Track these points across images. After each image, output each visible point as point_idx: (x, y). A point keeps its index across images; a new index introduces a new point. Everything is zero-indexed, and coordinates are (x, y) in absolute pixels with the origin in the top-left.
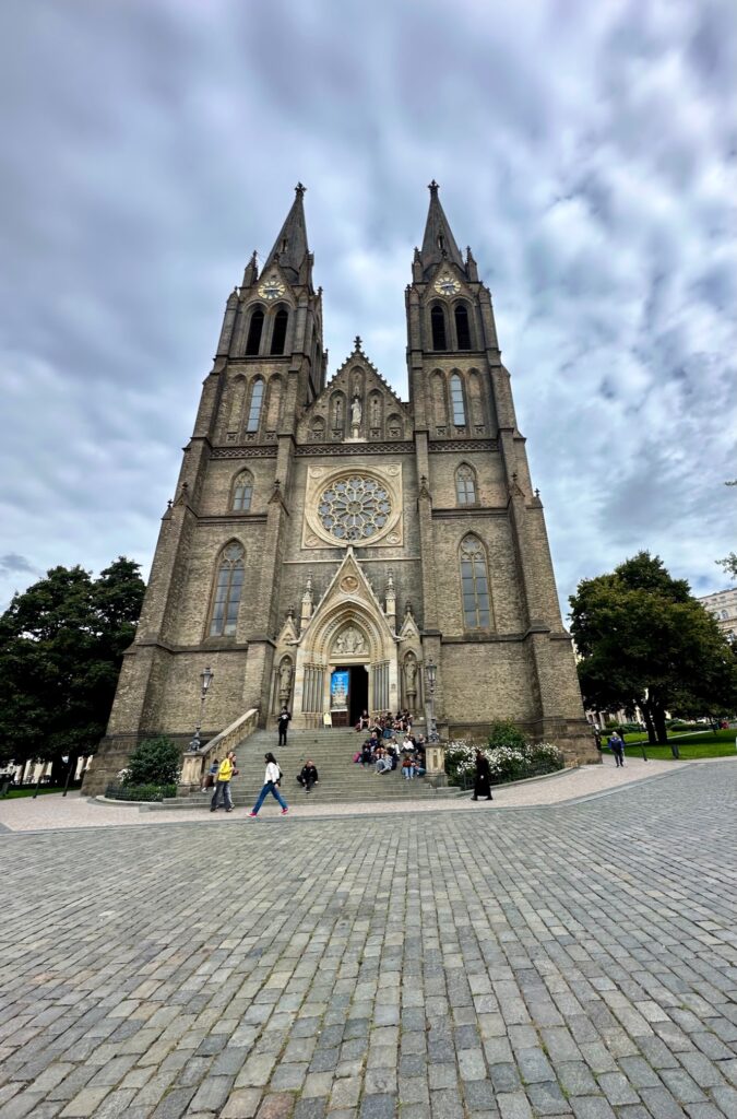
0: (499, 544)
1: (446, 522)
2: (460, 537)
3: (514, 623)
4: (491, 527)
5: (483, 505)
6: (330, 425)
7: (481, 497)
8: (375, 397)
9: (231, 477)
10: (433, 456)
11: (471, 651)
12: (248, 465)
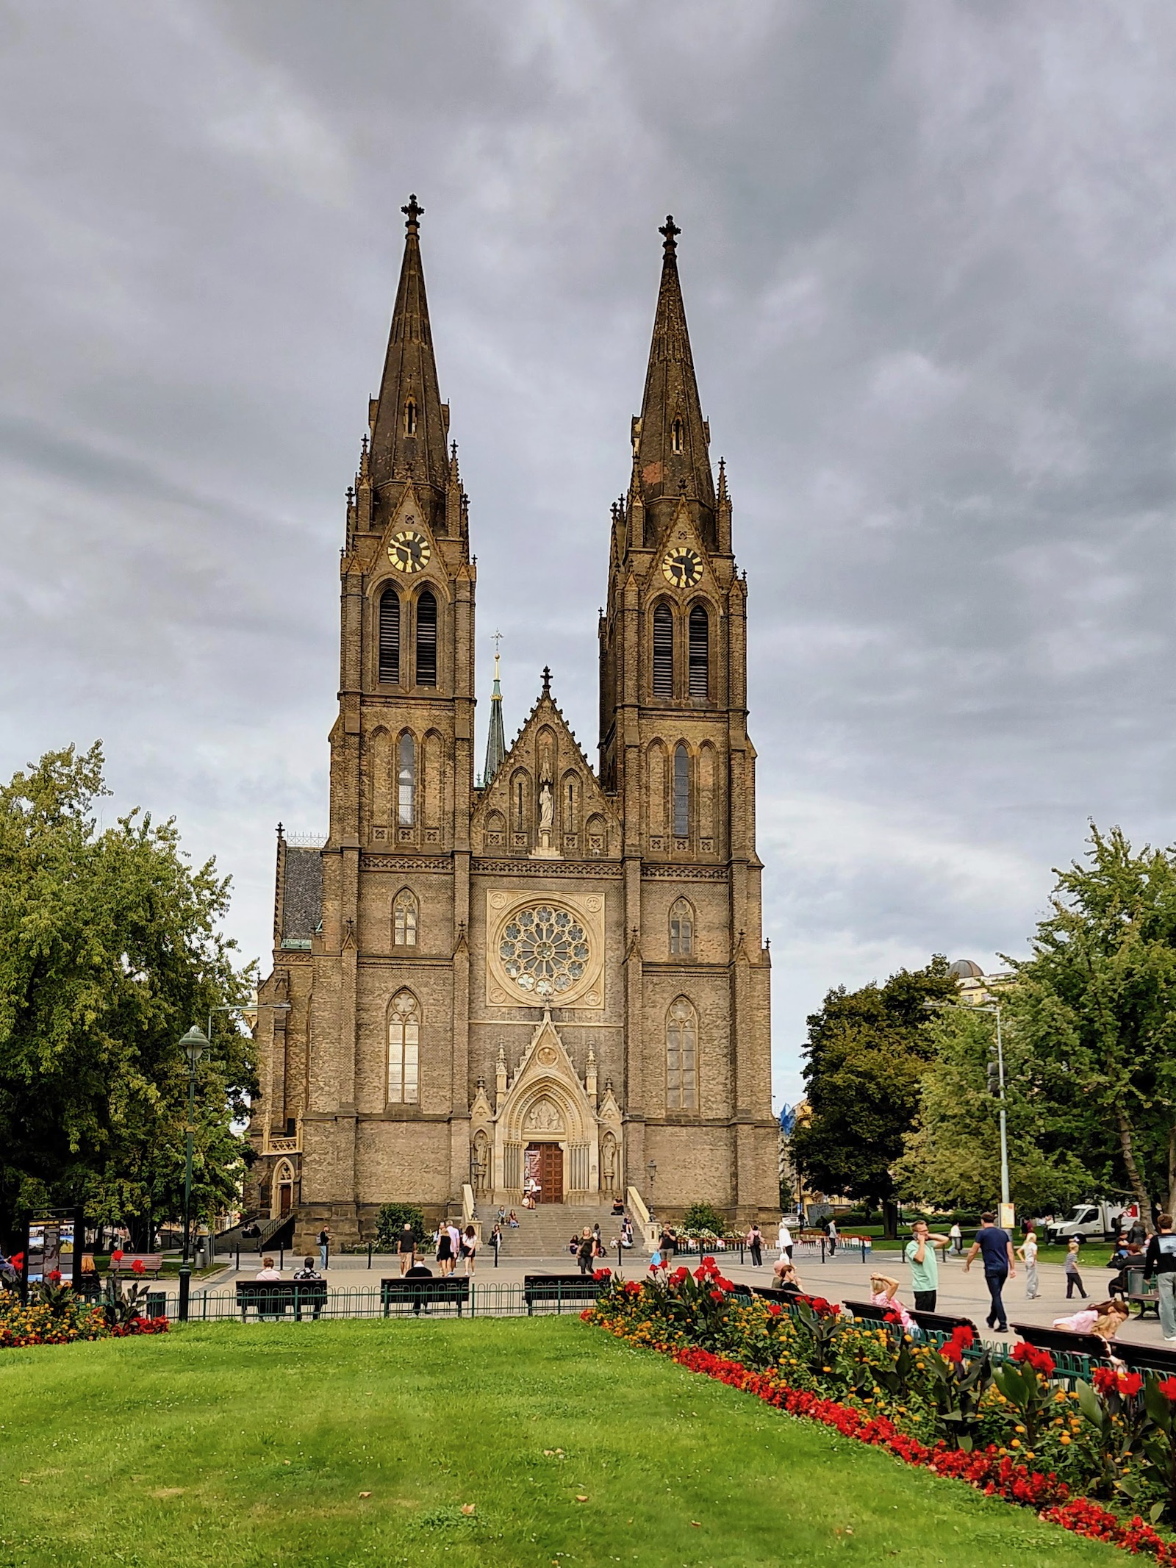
0: (714, 1012)
1: (658, 980)
2: (669, 1001)
3: (721, 1107)
4: (707, 990)
5: (700, 958)
6: (511, 825)
7: (698, 948)
8: (570, 780)
9: (390, 899)
10: (645, 886)
11: (672, 1135)
12: (409, 883)
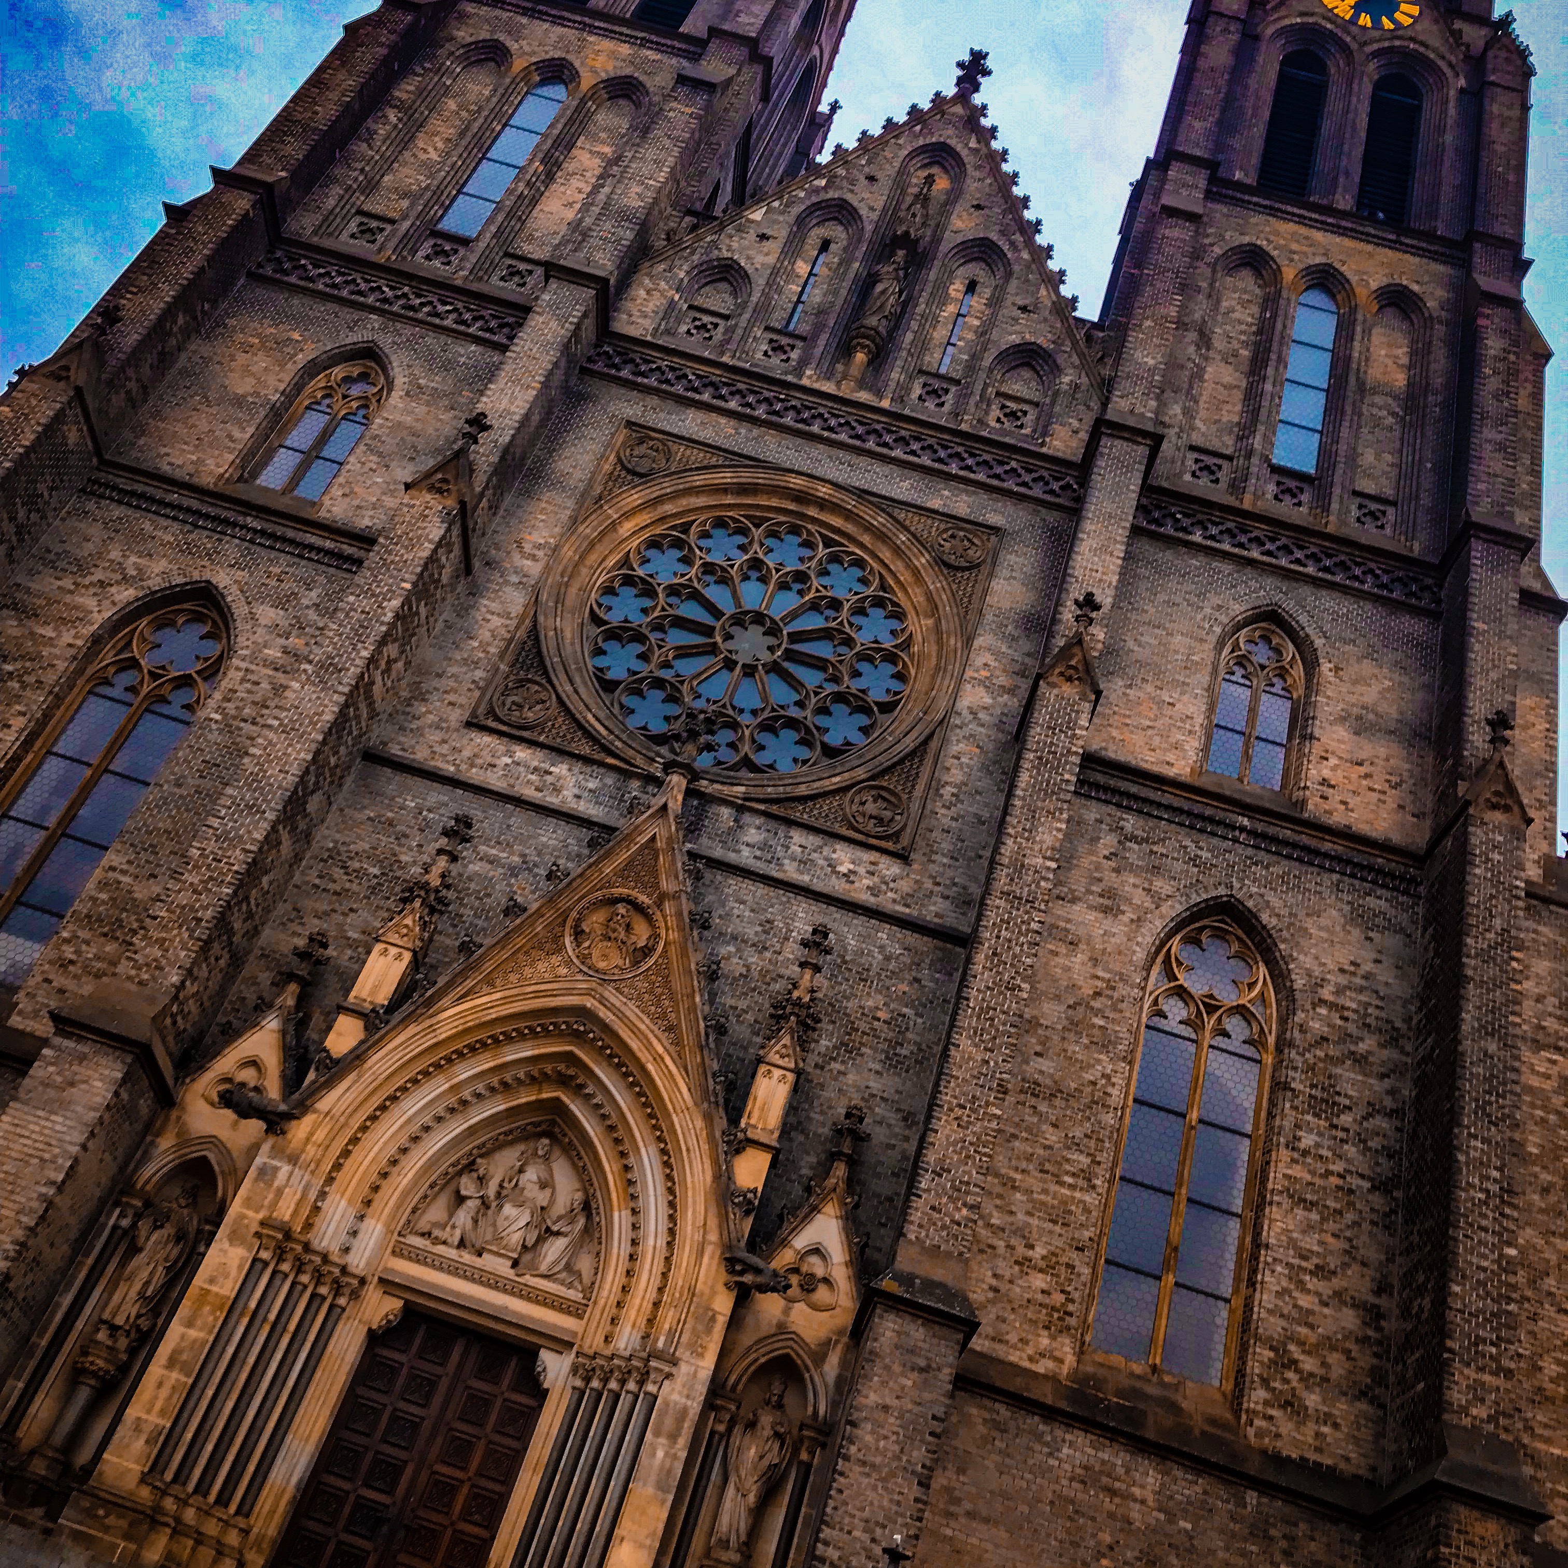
0: (1350, 1001)
1: (1130, 823)
2: (1173, 909)
3: (1341, 1408)
4: (1333, 916)
5: (1314, 807)
6: (763, 309)
7: (1314, 772)
8: (976, 270)
9: (301, 359)
10: (1145, 546)
12: (385, 342)
